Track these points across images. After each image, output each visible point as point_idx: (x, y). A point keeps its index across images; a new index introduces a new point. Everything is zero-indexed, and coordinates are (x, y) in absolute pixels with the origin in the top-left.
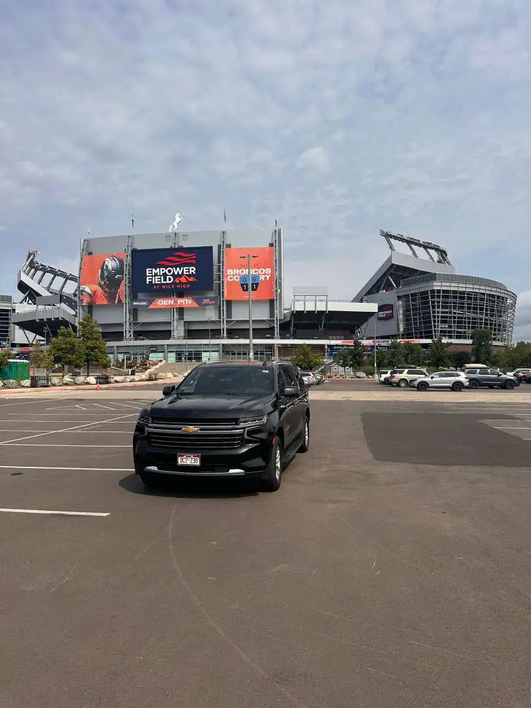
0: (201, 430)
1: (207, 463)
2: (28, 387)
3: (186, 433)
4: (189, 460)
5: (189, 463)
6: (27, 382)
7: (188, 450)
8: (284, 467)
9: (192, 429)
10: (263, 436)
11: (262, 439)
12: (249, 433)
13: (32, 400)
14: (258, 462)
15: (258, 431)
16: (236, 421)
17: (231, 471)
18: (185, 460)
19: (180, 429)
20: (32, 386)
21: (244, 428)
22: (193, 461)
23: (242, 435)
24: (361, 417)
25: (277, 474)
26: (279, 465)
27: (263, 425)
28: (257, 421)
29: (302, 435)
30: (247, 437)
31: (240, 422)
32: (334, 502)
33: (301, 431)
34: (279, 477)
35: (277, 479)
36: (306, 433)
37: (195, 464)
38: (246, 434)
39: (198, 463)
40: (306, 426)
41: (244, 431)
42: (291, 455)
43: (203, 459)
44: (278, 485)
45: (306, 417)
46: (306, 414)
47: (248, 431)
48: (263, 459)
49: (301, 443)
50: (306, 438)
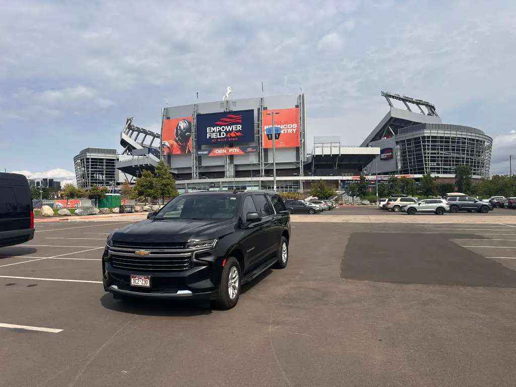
0: (152, 253)
1: (156, 284)
2: (117, 213)
3: (138, 256)
4: (140, 282)
5: (140, 284)
6: (117, 210)
7: (141, 272)
9: (143, 252)
10: (210, 259)
11: (209, 262)
12: (197, 256)
14: (207, 283)
15: (207, 254)
16: (184, 245)
17: (180, 292)
18: (137, 282)
19: (134, 252)
20: (121, 212)
21: (192, 252)
22: (144, 283)
23: (190, 258)
24: (349, 236)
25: (232, 293)
26: (237, 285)
27: (212, 248)
28: (206, 245)
29: (277, 254)
30: (195, 260)
31: (189, 246)
32: (275, 323)
33: (276, 251)
34: (234, 295)
35: (231, 297)
36: (284, 251)
37: (146, 285)
38: (194, 257)
39: (148, 285)
40: (284, 245)
41: (192, 254)
42: (257, 273)
43: (153, 281)
44: (232, 305)
45: (283, 238)
46: (283, 235)
47: (196, 254)
48: (212, 281)
49: (275, 262)
50: (284, 256)
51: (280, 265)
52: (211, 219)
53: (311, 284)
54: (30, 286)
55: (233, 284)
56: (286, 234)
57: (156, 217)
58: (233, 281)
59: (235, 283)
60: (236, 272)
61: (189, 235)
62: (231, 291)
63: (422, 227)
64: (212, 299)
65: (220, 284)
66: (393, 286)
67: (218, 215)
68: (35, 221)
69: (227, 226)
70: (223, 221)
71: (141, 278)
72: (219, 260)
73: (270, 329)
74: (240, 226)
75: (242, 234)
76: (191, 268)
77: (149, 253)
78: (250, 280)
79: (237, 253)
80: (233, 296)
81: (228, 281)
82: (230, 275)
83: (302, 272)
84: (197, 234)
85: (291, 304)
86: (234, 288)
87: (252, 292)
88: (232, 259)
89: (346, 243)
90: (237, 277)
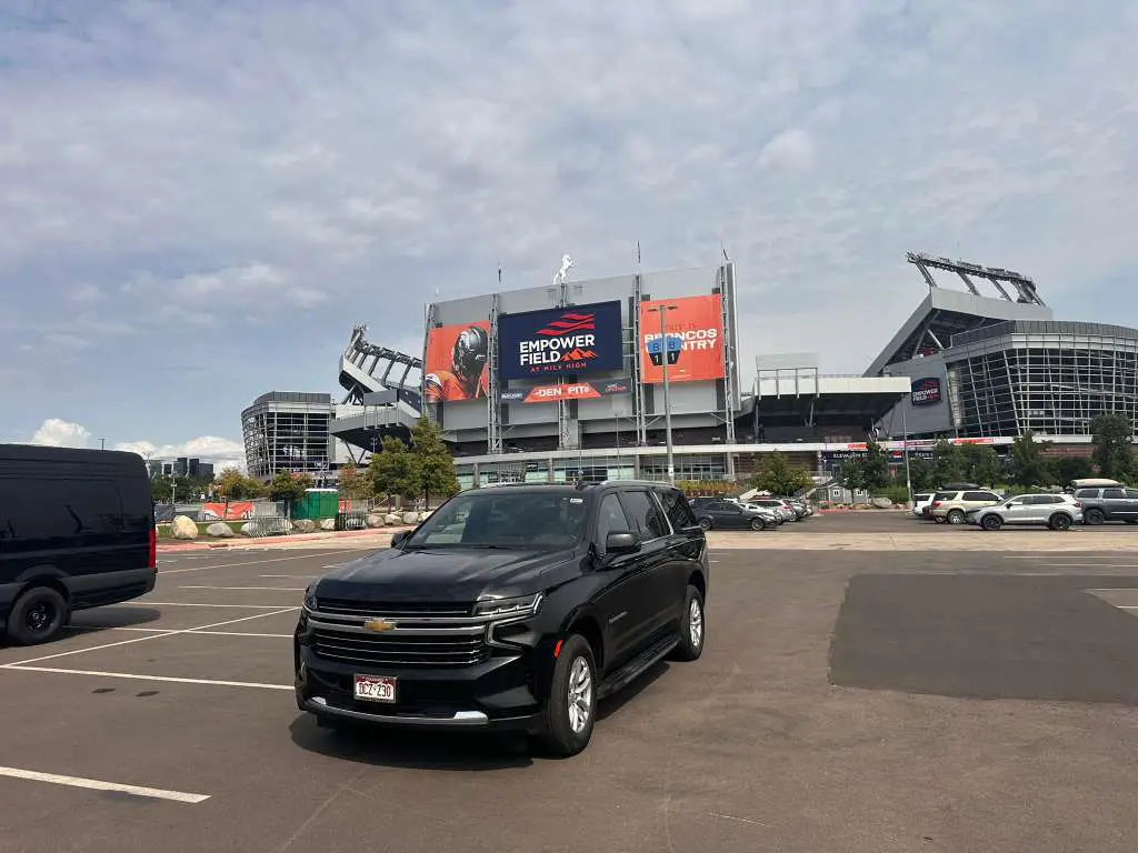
0: (399, 626)
1: (410, 696)
2: (330, 530)
3: (371, 632)
4: (376, 690)
5: (374, 695)
6: (330, 523)
7: (376, 669)
9: (382, 623)
10: (526, 639)
11: (525, 648)
12: (499, 633)
13: (314, 551)
14: (519, 696)
15: (519, 628)
16: (469, 607)
17: (460, 715)
18: (367, 689)
19: (361, 624)
20: (338, 528)
21: (487, 623)
22: (382, 692)
23: (481, 636)
24: (847, 584)
25: (577, 718)
26: (588, 700)
27: (530, 615)
28: (518, 607)
29: (678, 627)
30: (492, 642)
31: (479, 610)
32: (679, 792)
33: (675, 620)
34: (583, 724)
35: (575, 728)
36: (695, 620)
37: (386, 697)
38: (490, 635)
39: (392, 697)
40: (695, 606)
41: (487, 629)
42: (634, 671)
43: (401, 688)
44: (576, 746)
45: (691, 589)
46: (690, 583)
47: (496, 627)
48: (532, 691)
49: (675, 644)
50: (695, 632)
51: (685, 653)
52: (530, 548)
53: (758, 699)
54: (142, 695)
55: (579, 698)
56: (698, 580)
57: (412, 542)
58: (579, 691)
59: (582, 694)
60: (585, 669)
61: (480, 584)
62: (574, 713)
63: (1018, 560)
64: (531, 732)
65: (548, 695)
66: (953, 703)
67: (543, 539)
68: (159, 549)
69: (564, 564)
70: (555, 552)
71: (376, 683)
72: (547, 641)
73: (666, 805)
74: (591, 563)
75: (595, 582)
76: (484, 660)
77: (393, 626)
78: (617, 687)
79: (586, 625)
80: (579, 726)
81: (567, 690)
82: (573, 675)
83: (737, 670)
84: (498, 583)
85: (713, 747)
86: (582, 706)
87: (623, 717)
88: (577, 640)
89: (838, 598)
90: (588, 680)
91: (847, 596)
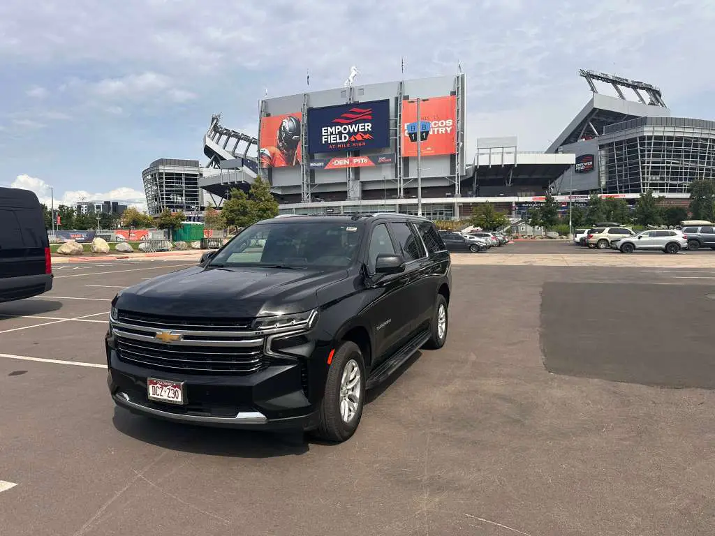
0: (186, 337)
1: (195, 400)
2: (198, 249)
3: (160, 342)
4: (166, 392)
5: (165, 396)
6: (197, 244)
7: (167, 374)
8: (369, 394)
9: (169, 335)
10: (302, 351)
11: (300, 357)
12: (277, 345)
14: (296, 399)
15: (300, 340)
16: (249, 322)
17: (242, 415)
18: (159, 391)
19: (153, 334)
20: (203, 247)
21: (265, 336)
22: (171, 395)
23: (260, 348)
24: (541, 290)
25: (347, 410)
26: (357, 393)
27: (306, 329)
28: (294, 322)
29: (429, 326)
30: (270, 353)
31: (260, 323)
32: (437, 487)
33: (428, 320)
34: (353, 414)
35: (345, 419)
36: (441, 319)
37: (175, 399)
38: (269, 346)
39: (180, 399)
40: (442, 309)
41: (265, 341)
42: (395, 363)
43: (189, 391)
44: (346, 434)
45: (440, 297)
46: (439, 293)
47: (274, 341)
48: (307, 395)
49: (427, 339)
50: (441, 327)
51: (434, 344)
52: (310, 268)
53: (492, 385)
54: (14, 374)
55: (350, 393)
56: (445, 290)
58: (350, 386)
59: (353, 389)
60: (356, 369)
61: (259, 302)
62: (345, 405)
63: (652, 273)
64: (305, 429)
65: (322, 395)
67: (322, 261)
69: (340, 282)
70: (332, 272)
71: (166, 386)
72: (323, 347)
73: (425, 503)
74: (363, 282)
75: (363, 298)
76: (263, 369)
77: (179, 337)
78: (381, 379)
79: (357, 333)
80: (349, 416)
81: (339, 388)
82: (345, 375)
83: (473, 357)
84: (277, 300)
85: (461, 434)
86: (351, 399)
87: (386, 400)
88: (350, 346)
89: (538, 301)
90: (358, 377)
91: (543, 298)
